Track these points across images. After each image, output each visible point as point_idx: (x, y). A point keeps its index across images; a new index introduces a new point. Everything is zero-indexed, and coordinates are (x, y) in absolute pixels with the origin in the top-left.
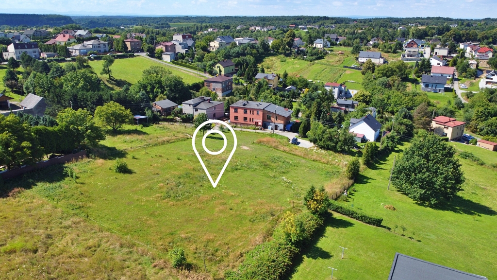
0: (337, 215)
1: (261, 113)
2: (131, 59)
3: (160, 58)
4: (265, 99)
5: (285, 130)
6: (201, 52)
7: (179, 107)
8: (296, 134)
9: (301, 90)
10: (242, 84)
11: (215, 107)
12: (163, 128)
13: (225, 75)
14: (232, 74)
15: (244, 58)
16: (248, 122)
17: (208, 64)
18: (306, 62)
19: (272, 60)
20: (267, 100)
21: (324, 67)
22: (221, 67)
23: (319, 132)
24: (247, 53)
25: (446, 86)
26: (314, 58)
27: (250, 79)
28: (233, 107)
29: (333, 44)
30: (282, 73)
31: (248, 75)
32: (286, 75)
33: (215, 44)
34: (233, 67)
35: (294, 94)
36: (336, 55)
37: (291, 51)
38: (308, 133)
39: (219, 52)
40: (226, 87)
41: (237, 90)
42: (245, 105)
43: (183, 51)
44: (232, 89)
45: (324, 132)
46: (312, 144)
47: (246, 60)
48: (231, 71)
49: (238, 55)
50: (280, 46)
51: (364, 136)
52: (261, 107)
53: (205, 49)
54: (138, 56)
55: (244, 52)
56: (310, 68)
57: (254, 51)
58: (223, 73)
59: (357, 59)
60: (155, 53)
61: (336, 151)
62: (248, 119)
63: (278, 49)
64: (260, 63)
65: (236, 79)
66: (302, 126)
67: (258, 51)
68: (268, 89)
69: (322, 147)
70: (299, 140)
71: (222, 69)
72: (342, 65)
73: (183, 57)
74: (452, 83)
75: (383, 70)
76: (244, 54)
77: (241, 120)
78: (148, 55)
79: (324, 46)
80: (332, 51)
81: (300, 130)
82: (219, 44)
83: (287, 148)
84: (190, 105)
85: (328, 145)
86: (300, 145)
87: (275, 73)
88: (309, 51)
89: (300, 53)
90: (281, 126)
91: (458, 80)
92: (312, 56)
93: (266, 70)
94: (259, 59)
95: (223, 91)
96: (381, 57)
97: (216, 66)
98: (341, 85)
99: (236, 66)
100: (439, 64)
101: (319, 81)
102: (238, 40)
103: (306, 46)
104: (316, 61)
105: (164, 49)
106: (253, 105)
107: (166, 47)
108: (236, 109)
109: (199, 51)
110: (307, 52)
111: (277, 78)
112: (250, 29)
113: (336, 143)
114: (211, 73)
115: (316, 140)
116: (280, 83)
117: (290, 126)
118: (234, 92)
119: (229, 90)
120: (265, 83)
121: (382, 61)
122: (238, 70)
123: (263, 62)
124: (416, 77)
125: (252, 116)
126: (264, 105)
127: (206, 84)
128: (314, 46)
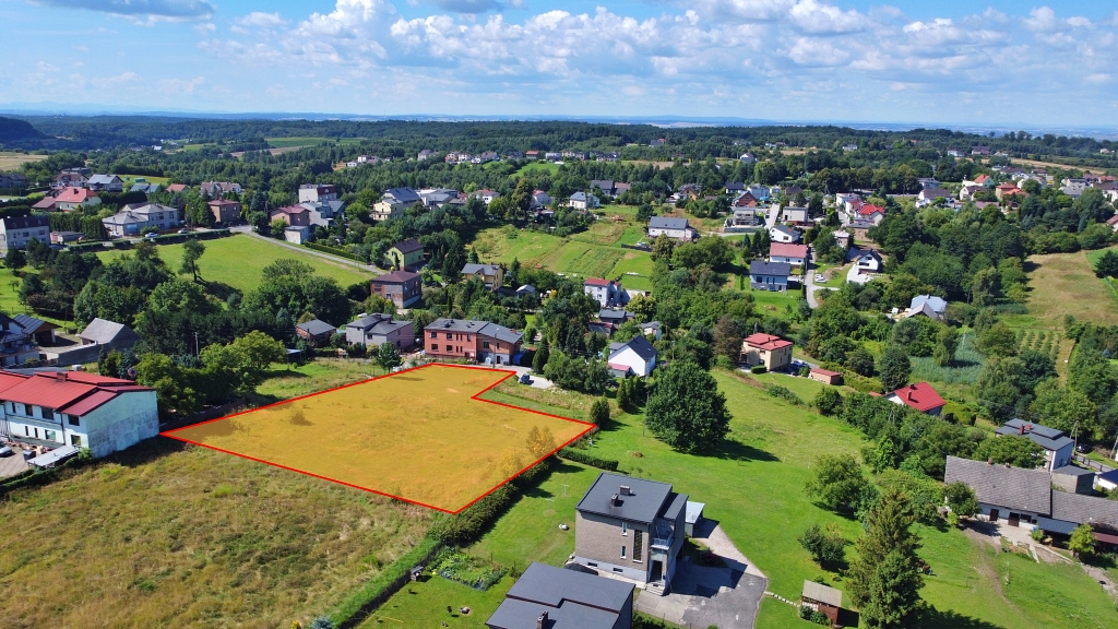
0: (567, 462)
1: (474, 339)
2: (224, 239)
3: (281, 236)
4: (480, 312)
5: (511, 363)
6: (360, 224)
7: (339, 331)
8: (529, 369)
9: (544, 293)
10: (439, 285)
11: (399, 331)
12: (327, 367)
13: (406, 270)
14: (419, 265)
15: (440, 234)
16: (454, 352)
17: (374, 248)
18: (555, 238)
19: (491, 236)
20: (484, 315)
21: (585, 246)
22: (399, 253)
23: (559, 364)
24: (445, 224)
25: (790, 279)
26: (569, 230)
27: (453, 274)
28: (429, 330)
29: (605, 201)
30: (509, 262)
31: (449, 266)
32: (517, 266)
33: (384, 207)
34: (421, 253)
35: (530, 301)
36: (610, 223)
37: (528, 217)
38: (546, 367)
39: (392, 224)
40: (410, 291)
41: (430, 296)
42: (448, 326)
43: (324, 223)
44: (420, 293)
45: (566, 364)
46: (551, 382)
47: (443, 239)
48: (417, 260)
49: (429, 229)
50: (505, 209)
51: (630, 369)
52: (474, 329)
53: (365, 218)
54: (238, 233)
55: (439, 222)
56: (562, 249)
57: (459, 221)
58: (402, 264)
59: (647, 229)
60: (270, 228)
61: (584, 391)
62: (454, 349)
63: (502, 214)
64: (469, 243)
65: (427, 275)
66: (536, 356)
67: (464, 219)
68: (484, 295)
69: (564, 387)
70: (532, 378)
71: (401, 258)
72: (620, 243)
73: (324, 234)
74: (804, 273)
75: (686, 253)
76: (439, 228)
77: (442, 350)
78: (257, 232)
79: (589, 206)
80: (602, 214)
81: (534, 362)
82: (392, 208)
83: (513, 390)
84: (359, 328)
85: (572, 384)
86: (533, 385)
87: (498, 260)
88: (560, 216)
89: (545, 222)
90: (506, 358)
91: (815, 267)
92: (565, 225)
93: (480, 256)
94: (468, 234)
95: (405, 297)
96: (688, 227)
97: (390, 251)
98: (613, 283)
99: (426, 250)
100: (786, 238)
101: (575, 275)
102: (426, 195)
103: (555, 207)
104: (573, 236)
105: (287, 219)
106: (461, 325)
107: (292, 216)
108: (434, 334)
109: (354, 221)
110: (557, 219)
111: (501, 271)
112: (447, 158)
113: (584, 381)
114: (381, 264)
115: (556, 377)
116: (508, 279)
117: (520, 356)
118: (424, 300)
119: (416, 295)
120: (479, 284)
121: (689, 234)
122: (430, 257)
123: (475, 239)
124: (744, 264)
125: (459, 344)
126: (478, 325)
127: (373, 286)
128: (571, 205)
